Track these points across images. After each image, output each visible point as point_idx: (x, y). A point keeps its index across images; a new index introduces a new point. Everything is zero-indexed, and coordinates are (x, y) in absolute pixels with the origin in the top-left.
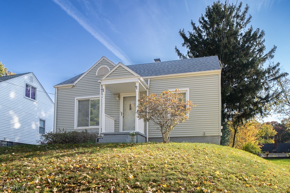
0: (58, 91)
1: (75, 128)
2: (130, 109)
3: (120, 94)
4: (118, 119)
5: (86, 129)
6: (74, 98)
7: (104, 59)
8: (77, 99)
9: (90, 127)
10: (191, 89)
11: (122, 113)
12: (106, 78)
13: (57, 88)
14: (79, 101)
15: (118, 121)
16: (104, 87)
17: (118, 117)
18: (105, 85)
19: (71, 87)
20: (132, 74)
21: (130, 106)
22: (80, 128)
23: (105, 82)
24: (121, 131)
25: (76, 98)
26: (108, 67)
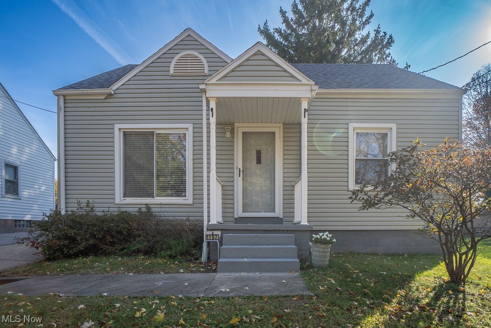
0: (67, 105)
1: (117, 201)
2: (259, 161)
3: (233, 124)
4: (231, 184)
5: (146, 204)
6: (110, 126)
7: (189, 35)
8: (120, 129)
9: (158, 200)
10: (400, 126)
11: (241, 169)
12: (220, 80)
13: (64, 96)
14: (125, 134)
15: (231, 188)
16: (213, 105)
17: (231, 179)
18: (218, 98)
19: (103, 97)
20: (293, 77)
21: (259, 153)
22: (129, 200)
23: (216, 91)
24: (239, 212)
25: (117, 127)
26: (201, 57)
